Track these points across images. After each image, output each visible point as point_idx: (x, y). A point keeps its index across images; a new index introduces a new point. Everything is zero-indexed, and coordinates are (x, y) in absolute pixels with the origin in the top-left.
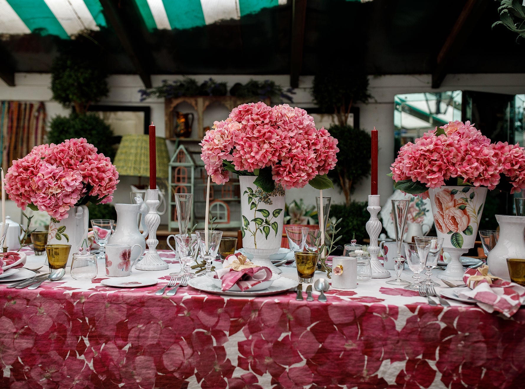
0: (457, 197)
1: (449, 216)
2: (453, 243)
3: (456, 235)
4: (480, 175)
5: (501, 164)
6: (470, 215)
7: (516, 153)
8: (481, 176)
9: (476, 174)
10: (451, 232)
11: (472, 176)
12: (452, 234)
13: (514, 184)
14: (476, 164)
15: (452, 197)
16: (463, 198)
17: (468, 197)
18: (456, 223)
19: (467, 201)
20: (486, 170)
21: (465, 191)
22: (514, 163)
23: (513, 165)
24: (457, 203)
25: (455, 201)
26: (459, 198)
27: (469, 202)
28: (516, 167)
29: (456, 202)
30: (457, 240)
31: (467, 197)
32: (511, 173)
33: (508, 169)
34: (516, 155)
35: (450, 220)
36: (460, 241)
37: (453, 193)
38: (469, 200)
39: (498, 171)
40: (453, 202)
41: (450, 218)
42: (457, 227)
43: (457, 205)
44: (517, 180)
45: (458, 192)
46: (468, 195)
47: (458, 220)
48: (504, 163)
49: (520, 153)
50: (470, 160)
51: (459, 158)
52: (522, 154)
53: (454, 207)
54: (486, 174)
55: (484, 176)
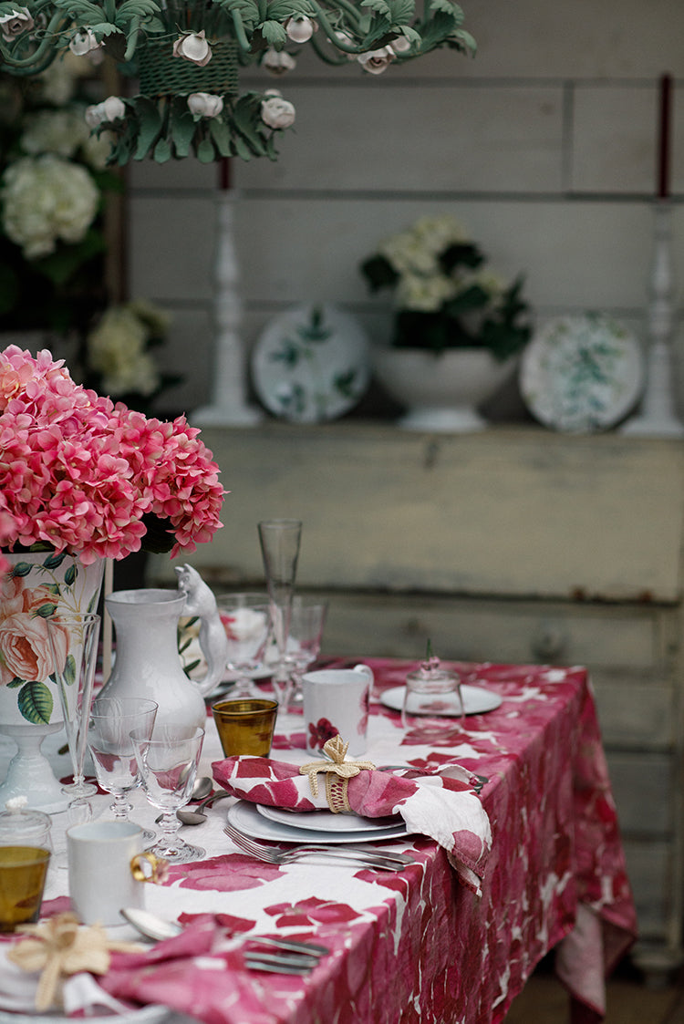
0: (30, 582)
1: (11, 637)
2: (24, 712)
3: (31, 689)
4: (96, 534)
5: (146, 490)
6: (69, 629)
7: (182, 449)
8: (100, 536)
9: (86, 531)
10: (17, 680)
11: (76, 540)
12: (22, 686)
13: (178, 537)
14: (85, 507)
15: (18, 585)
16: (46, 586)
17: (61, 580)
18: (30, 657)
19: (58, 592)
20: (111, 517)
21: (51, 565)
22: (178, 482)
23: (175, 489)
24: (31, 601)
25: (25, 593)
26: (36, 586)
27: (64, 593)
28: (184, 495)
29: (29, 598)
30: (35, 703)
31: (59, 582)
32: (171, 512)
33: (162, 500)
34: (182, 456)
35: (14, 649)
36: (43, 705)
37: (18, 574)
38: (62, 587)
39: (140, 514)
40: (20, 598)
41: (14, 643)
42: (35, 666)
43: (33, 605)
44: (187, 527)
45: (34, 570)
46: (59, 575)
47: (37, 648)
48: (153, 486)
49: (191, 450)
50: (67, 492)
51: (38, 487)
52: (197, 452)
53: (25, 610)
54: (110, 526)
55: (106, 534)
